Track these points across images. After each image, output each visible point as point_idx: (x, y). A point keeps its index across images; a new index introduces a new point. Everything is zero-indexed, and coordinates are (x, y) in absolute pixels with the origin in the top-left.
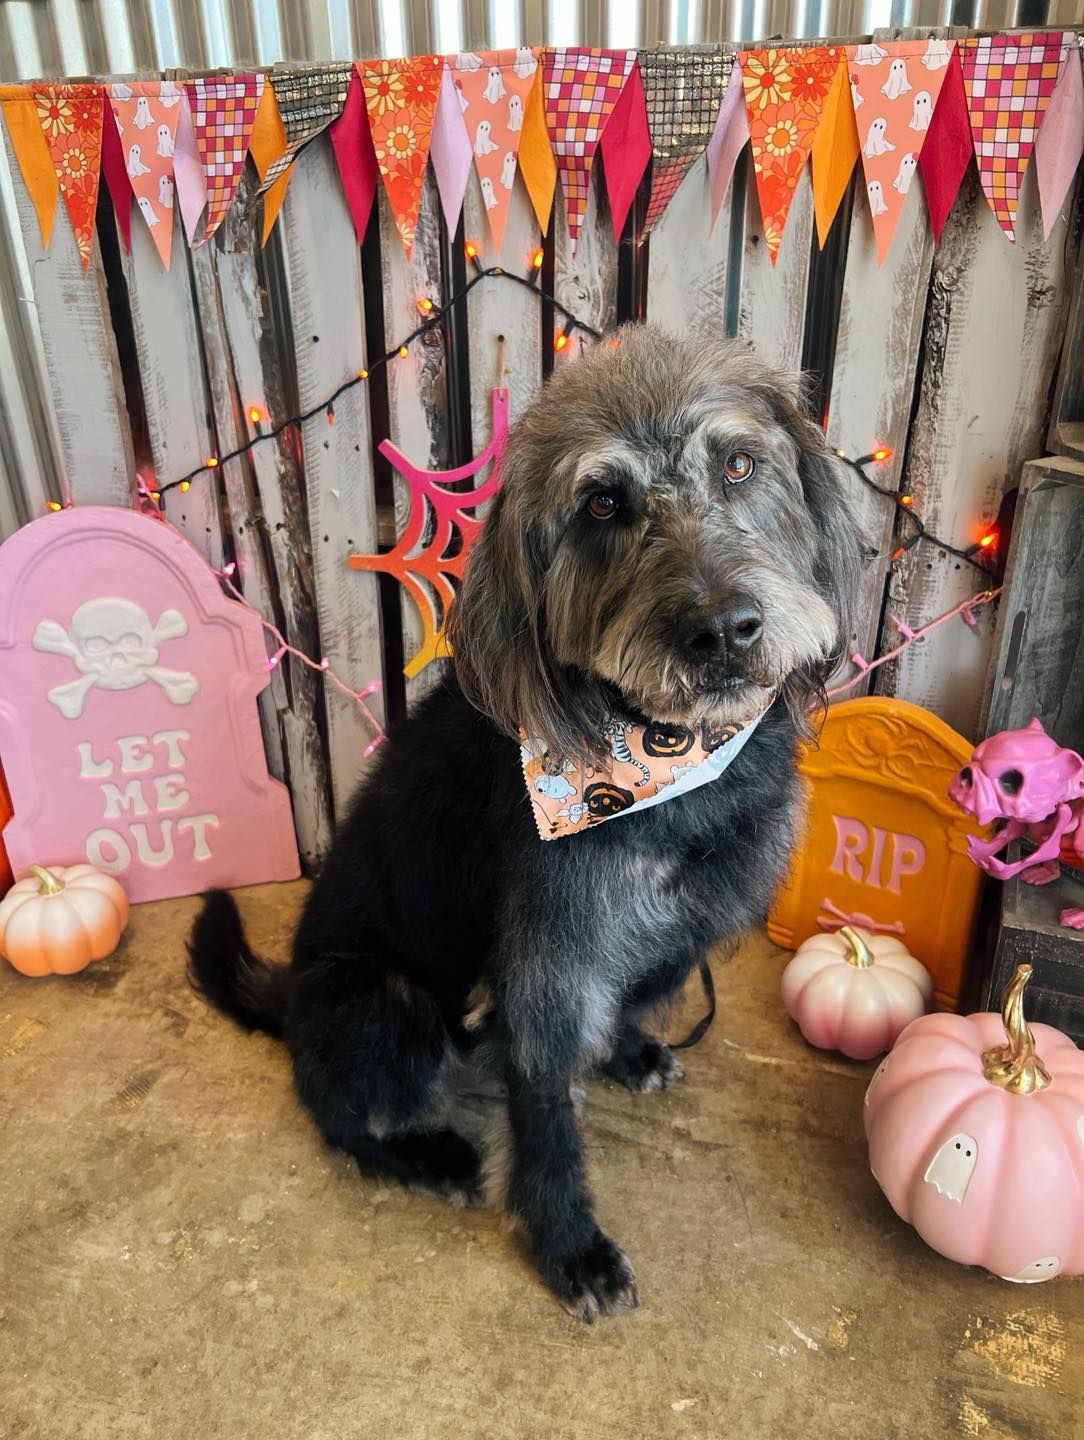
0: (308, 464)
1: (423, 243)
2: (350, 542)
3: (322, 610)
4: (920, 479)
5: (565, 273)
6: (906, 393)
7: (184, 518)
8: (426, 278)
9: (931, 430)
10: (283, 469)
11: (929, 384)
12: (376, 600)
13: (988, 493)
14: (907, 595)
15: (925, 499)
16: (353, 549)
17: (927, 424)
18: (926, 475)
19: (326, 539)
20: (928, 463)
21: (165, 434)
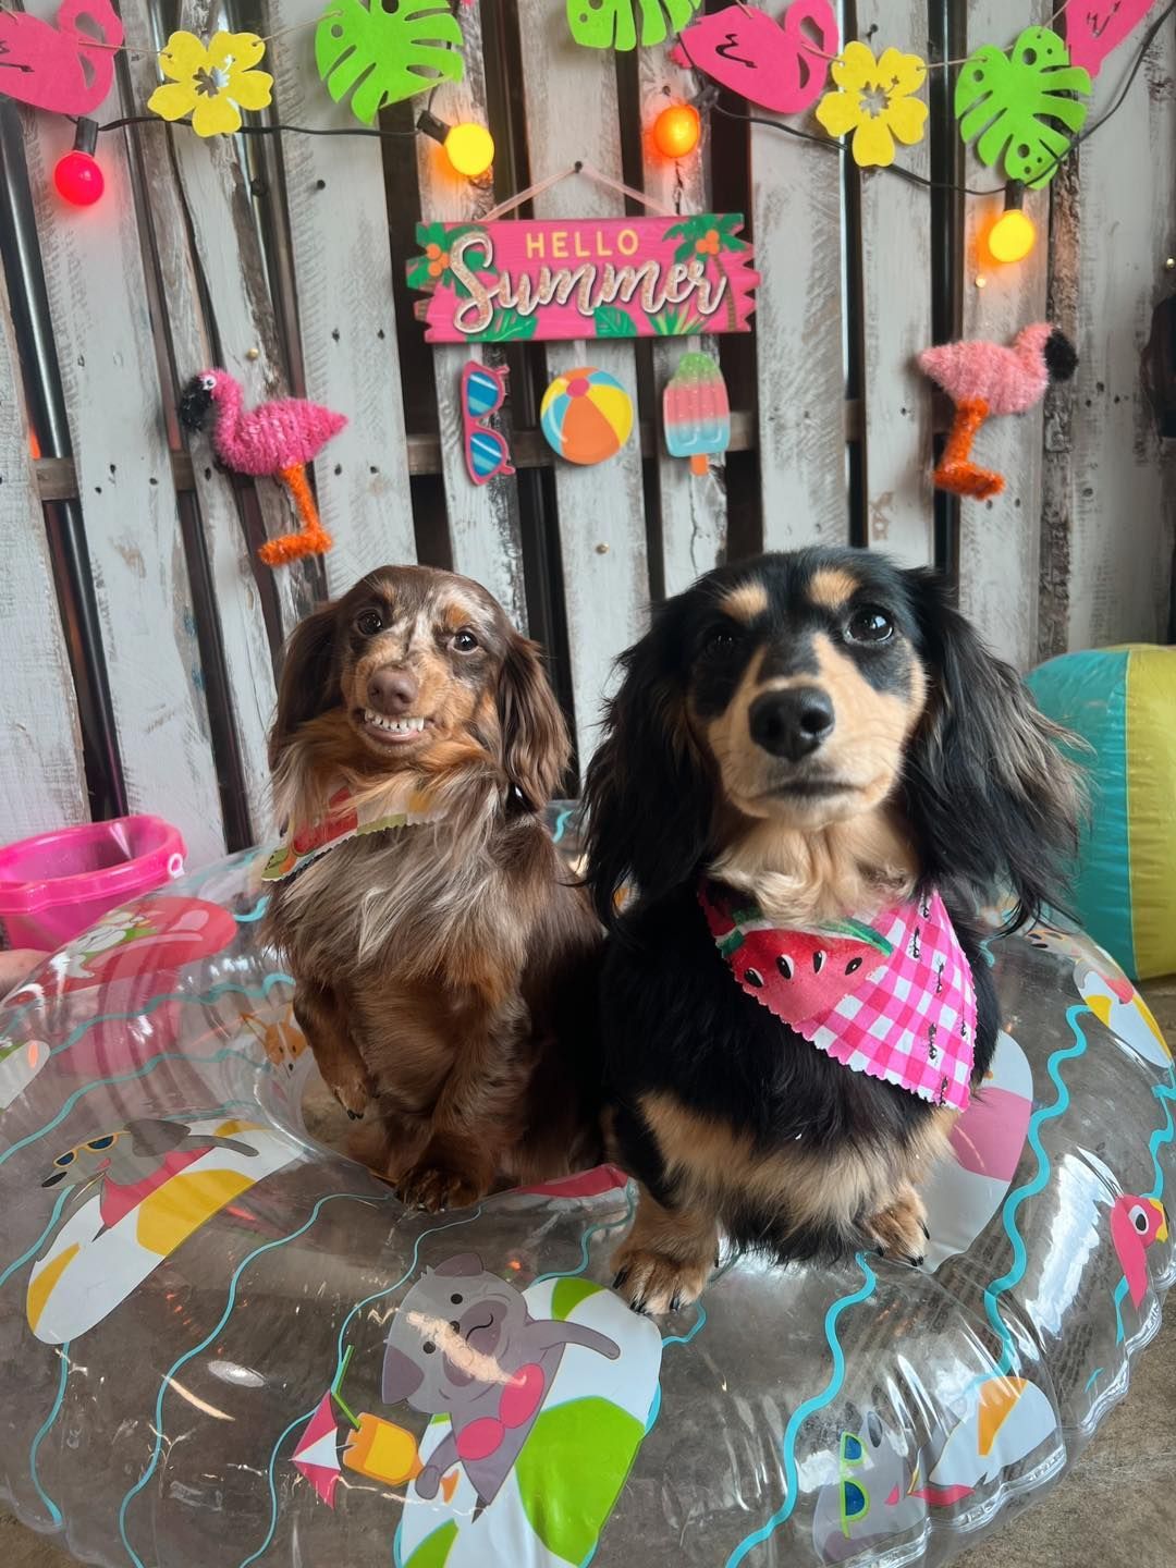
0: (310, 364)
1: (465, 53)
2: (373, 470)
3: (333, 577)
4: (1066, 302)
5: (653, 81)
6: (1042, 204)
7: (113, 468)
8: (471, 98)
9: (1073, 242)
10: (271, 378)
11: (1063, 192)
12: (414, 549)
13: (1137, 308)
14: (1070, 441)
15: (1077, 324)
16: (378, 480)
17: (1066, 238)
18: (1074, 296)
19: (338, 471)
20: (1075, 282)
21: (82, 344)
